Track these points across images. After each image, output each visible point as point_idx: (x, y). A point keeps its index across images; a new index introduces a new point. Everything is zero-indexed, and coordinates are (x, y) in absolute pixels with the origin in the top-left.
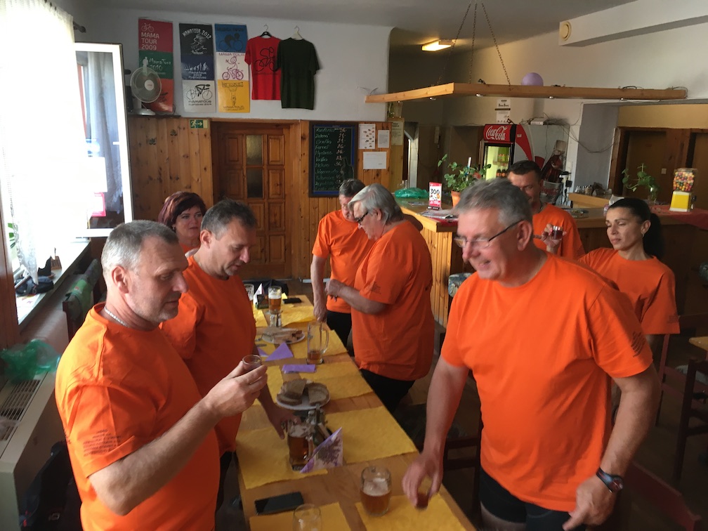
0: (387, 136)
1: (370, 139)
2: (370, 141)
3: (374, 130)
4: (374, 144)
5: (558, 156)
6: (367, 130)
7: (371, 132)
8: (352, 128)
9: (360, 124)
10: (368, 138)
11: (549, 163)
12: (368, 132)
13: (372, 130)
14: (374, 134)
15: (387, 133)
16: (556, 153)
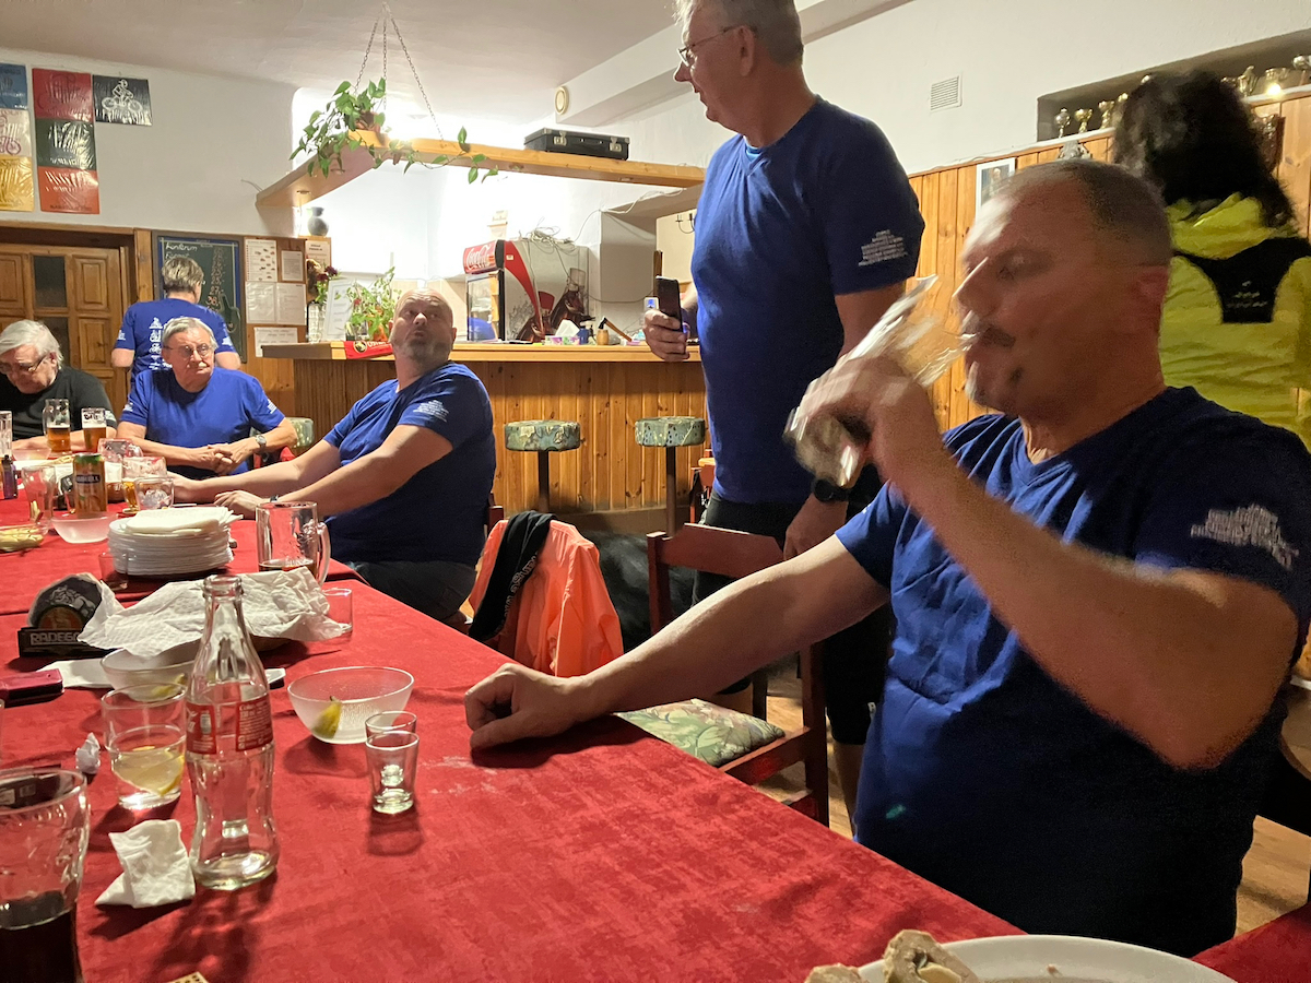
0: (298, 261)
1: (269, 265)
2: (268, 269)
3: (275, 250)
4: (275, 275)
5: (575, 293)
6: (261, 250)
7: (268, 254)
8: (233, 245)
9: (247, 241)
10: (264, 264)
11: (561, 302)
12: (264, 254)
13: (271, 250)
14: (275, 257)
15: (296, 255)
16: (572, 288)
